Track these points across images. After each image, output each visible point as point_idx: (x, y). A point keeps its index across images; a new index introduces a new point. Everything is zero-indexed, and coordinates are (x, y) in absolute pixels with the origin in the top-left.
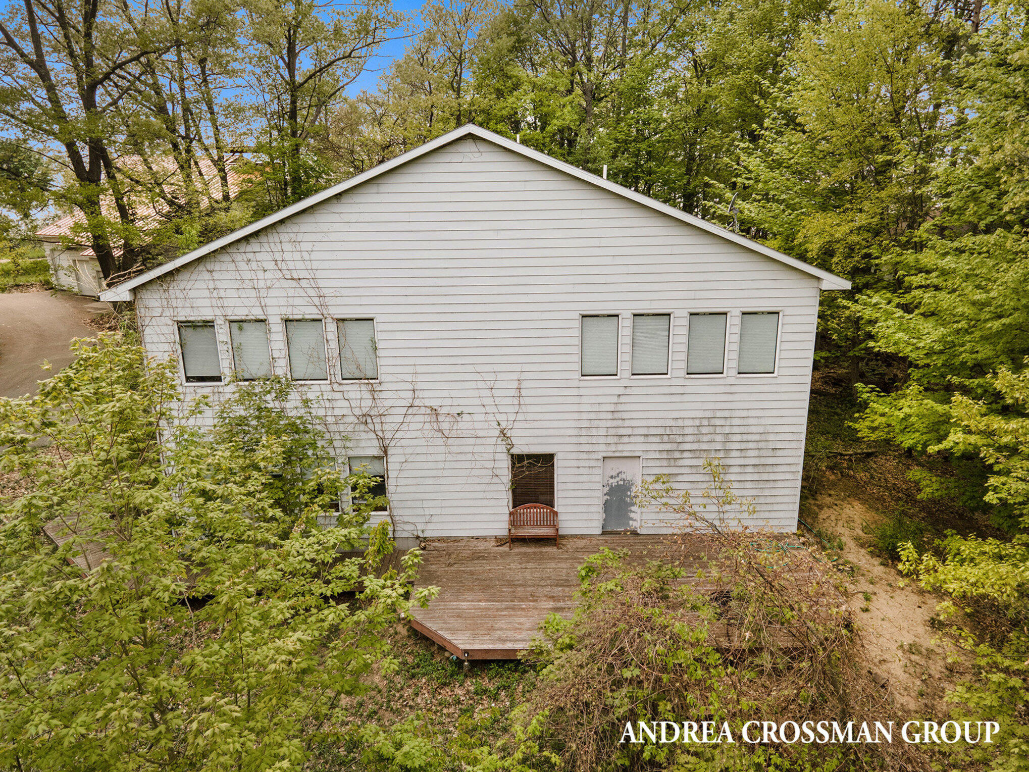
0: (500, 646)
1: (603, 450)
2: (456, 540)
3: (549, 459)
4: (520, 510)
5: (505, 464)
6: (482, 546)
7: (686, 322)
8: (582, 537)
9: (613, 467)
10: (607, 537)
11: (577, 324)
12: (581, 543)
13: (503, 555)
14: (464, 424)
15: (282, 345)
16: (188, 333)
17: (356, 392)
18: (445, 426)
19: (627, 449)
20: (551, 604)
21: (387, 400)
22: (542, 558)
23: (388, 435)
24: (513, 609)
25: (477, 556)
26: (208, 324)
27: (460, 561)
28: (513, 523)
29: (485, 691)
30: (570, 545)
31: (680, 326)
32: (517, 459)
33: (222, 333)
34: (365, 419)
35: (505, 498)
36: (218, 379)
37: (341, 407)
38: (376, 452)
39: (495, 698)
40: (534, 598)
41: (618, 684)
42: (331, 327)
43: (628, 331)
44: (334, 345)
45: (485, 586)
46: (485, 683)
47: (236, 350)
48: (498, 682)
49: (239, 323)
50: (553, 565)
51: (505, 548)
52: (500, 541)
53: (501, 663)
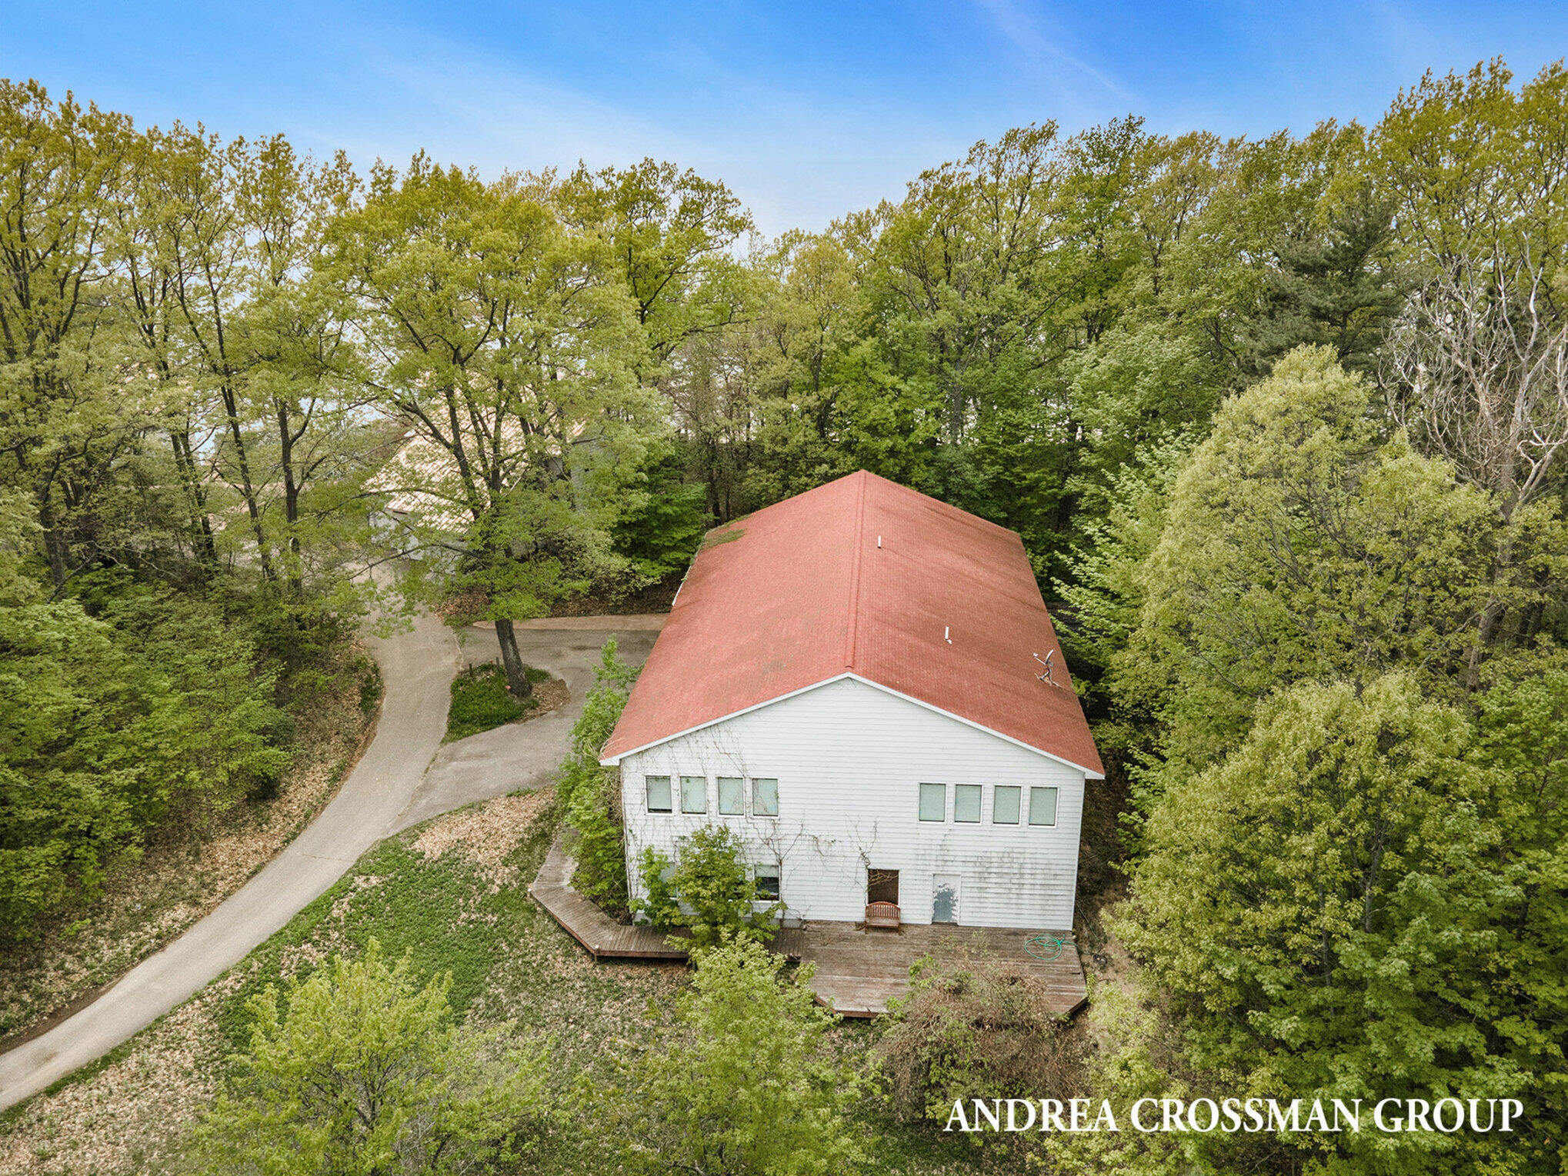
0: (859, 1009)
1: (933, 870)
2: (828, 923)
3: (897, 872)
4: (875, 905)
5: (863, 877)
6: (846, 929)
7: (992, 791)
8: (917, 926)
9: (940, 881)
10: (936, 927)
11: (917, 788)
12: (917, 931)
13: (862, 938)
14: (835, 849)
15: (716, 794)
16: (653, 783)
17: (762, 824)
18: (823, 848)
19: (951, 870)
20: (893, 980)
21: (783, 829)
22: (887, 943)
23: (783, 853)
24: (868, 982)
25: (843, 938)
26: (666, 778)
27: (831, 941)
28: (868, 915)
29: (850, 1037)
30: (908, 932)
31: (988, 795)
32: (872, 873)
33: (675, 784)
34: (767, 842)
35: (863, 897)
36: (670, 811)
37: (752, 834)
38: (774, 863)
39: (856, 1041)
40: (881, 975)
41: (925, 1044)
42: (749, 783)
43: (953, 795)
44: (750, 794)
45: (849, 964)
46: (850, 1031)
47: (684, 795)
48: (858, 1031)
49: (688, 779)
50: (895, 949)
51: (862, 933)
52: (859, 926)
53: (860, 1020)
